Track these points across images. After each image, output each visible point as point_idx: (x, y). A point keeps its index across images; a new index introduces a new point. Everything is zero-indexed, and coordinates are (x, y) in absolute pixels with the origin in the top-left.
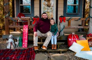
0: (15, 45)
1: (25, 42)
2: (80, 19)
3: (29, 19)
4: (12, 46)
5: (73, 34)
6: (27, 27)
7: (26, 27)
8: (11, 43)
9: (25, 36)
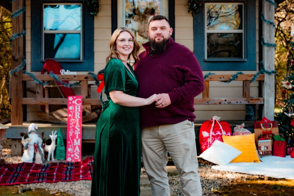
0: (46, 153)
1: (75, 147)
2: (235, 77)
3: (86, 78)
4: (38, 156)
5: (214, 118)
6: (78, 102)
7: (75, 102)
8: (36, 147)
9: (74, 129)
